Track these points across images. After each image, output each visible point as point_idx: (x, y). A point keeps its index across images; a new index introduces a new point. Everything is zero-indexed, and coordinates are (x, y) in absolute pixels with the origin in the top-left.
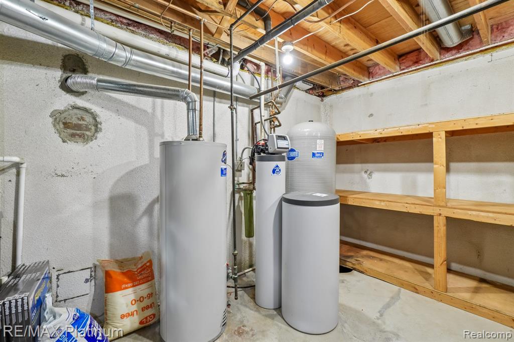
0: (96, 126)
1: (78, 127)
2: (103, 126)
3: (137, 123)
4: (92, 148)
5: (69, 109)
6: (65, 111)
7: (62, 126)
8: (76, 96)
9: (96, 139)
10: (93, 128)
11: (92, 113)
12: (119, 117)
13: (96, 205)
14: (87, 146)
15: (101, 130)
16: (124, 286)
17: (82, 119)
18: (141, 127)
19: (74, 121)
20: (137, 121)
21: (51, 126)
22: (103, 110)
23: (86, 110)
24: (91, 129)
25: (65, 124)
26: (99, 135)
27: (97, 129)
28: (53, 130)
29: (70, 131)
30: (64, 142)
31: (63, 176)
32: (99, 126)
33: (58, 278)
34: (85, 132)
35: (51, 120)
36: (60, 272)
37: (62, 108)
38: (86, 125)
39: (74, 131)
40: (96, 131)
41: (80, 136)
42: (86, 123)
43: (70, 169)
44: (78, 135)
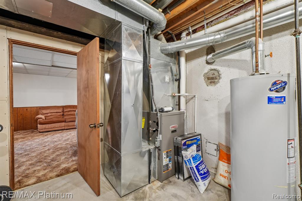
0: (219, 76)
1: (212, 78)
2: (222, 76)
3: (240, 69)
4: (217, 87)
5: (209, 71)
6: (208, 72)
7: (207, 79)
8: (211, 65)
9: (219, 83)
10: (218, 77)
11: (217, 71)
12: (230, 69)
13: (219, 115)
14: (215, 87)
15: (221, 77)
16: (223, 160)
17: (214, 74)
18: (242, 71)
19: (211, 76)
20: (240, 68)
21: (204, 80)
22: (222, 67)
23: (215, 70)
24: (217, 78)
25: (208, 78)
26: (221, 81)
27: (220, 78)
28: (204, 81)
29: (210, 81)
30: (207, 86)
31: (207, 100)
32: (220, 76)
33: (206, 143)
34: (215, 80)
35: (203, 77)
36: (207, 141)
37: (207, 72)
38: (215, 77)
39: (211, 81)
40: (219, 79)
41: (213, 83)
42: (215, 76)
43: (210, 98)
44: (212, 82)
